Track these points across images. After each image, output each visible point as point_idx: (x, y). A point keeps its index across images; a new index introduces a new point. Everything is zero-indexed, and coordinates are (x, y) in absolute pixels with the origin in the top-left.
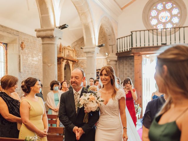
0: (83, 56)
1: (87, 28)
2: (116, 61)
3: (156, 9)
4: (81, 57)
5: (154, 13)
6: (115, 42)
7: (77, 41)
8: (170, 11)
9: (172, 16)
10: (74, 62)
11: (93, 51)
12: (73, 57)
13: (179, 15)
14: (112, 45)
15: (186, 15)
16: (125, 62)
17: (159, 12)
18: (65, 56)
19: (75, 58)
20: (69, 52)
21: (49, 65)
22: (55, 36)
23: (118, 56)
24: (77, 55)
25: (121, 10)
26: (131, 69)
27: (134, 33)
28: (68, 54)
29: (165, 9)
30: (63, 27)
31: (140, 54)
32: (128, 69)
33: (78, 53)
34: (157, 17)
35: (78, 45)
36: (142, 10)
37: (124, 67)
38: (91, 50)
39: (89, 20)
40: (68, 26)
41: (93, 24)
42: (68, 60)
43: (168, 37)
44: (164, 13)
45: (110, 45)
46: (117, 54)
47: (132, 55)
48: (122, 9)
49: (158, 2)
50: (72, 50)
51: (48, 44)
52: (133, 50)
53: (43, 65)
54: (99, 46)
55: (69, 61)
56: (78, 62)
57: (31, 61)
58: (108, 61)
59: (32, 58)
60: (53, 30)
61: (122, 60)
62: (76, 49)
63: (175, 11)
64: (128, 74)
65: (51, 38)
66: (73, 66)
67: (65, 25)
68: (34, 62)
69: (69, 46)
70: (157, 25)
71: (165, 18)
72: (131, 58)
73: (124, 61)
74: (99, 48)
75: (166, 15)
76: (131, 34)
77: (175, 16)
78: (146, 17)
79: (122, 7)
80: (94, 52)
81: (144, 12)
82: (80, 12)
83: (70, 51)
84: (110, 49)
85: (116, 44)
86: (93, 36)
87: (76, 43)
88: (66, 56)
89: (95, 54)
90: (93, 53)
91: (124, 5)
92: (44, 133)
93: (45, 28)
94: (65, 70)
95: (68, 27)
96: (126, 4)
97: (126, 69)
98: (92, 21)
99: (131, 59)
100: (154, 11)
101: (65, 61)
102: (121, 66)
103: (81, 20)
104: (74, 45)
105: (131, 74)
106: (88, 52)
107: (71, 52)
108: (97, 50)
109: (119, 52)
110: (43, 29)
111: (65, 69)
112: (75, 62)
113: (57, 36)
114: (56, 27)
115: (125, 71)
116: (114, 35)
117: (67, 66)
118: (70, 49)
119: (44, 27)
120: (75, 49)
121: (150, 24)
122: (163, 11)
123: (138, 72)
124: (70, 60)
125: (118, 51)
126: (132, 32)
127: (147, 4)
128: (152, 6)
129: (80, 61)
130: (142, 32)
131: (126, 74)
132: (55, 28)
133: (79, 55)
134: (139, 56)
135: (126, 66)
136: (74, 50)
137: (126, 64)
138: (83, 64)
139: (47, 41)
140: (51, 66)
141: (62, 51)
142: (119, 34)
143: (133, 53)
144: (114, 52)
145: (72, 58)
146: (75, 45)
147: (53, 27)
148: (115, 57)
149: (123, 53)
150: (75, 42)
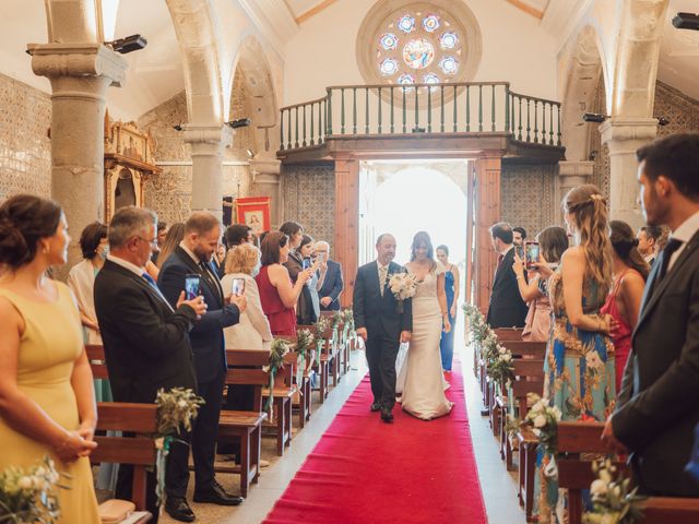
0: (174, 157)
1: (198, 66)
2: (277, 176)
3: (396, 30)
4: (167, 160)
5: (388, 42)
6: (276, 117)
7: (156, 110)
8: (435, 37)
9: (441, 54)
10: (146, 172)
11: (214, 139)
12: (144, 157)
13: (459, 52)
14: (266, 128)
15: (480, 53)
16: (303, 180)
17: (403, 38)
18: (118, 152)
19: (151, 161)
20: (131, 138)
21: (76, 170)
22: (99, 72)
23: (282, 160)
24: (158, 152)
25: (295, 24)
26: (320, 200)
27: (336, 94)
28: (128, 147)
29: (419, 31)
30: (129, 45)
31: (352, 156)
32: (310, 201)
33: (161, 147)
34: (396, 54)
35: (159, 122)
36: (357, 30)
37: (298, 194)
38: (208, 134)
39: (206, 41)
40: (145, 42)
41: (216, 52)
42: (127, 165)
43: (436, 112)
44: (418, 42)
45: (259, 127)
46: (279, 155)
47: (329, 158)
48: (297, 21)
49: (402, 10)
50: (142, 137)
51: (75, 97)
52: (333, 142)
53: (54, 170)
54: (235, 125)
55: (132, 171)
56: (157, 175)
57: (7, 160)
58: (254, 173)
59: (11, 152)
60: (93, 50)
61: (293, 175)
62: (153, 132)
63: (448, 41)
64: (310, 215)
65: (86, 77)
66: (141, 185)
67: (137, 36)
68: (18, 166)
69: (132, 123)
70: (397, 75)
71: (421, 59)
72: (321, 167)
73: (300, 177)
74: (234, 131)
75: (424, 50)
76: (326, 94)
77: (448, 53)
78: (367, 51)
79: (298, 15)
80: (219, 140)
81: (361, 36)
82: (177, 10)
83: (135, 139)
84: (261, 140)
85: (279, 124)
86: (215, 93)
87: (153, 115)
88: (121, 154)
89: (221, 149)
90: (214, 144)
91: (306, 11)
92: (82, 439)
93: (63, 43)
94: (119, 197)
95: (146, 47)
96: (310, 8)
97: (306, 201)
98: (214, 45)
99: (320, 172)
100: (391, 35)
101: (119, 168)
102: (291, 191)
103: (178, 38)
104: (147, 120)
105: (320, 215)
106: (200, 142)
107: (138, 143)
108: (227, 136)
109: (286, 148)
110: (55, 45)
111: (118, 193)
112: (151, 172)
113: (106, 73)
114: (105, 44)
115: (304, 207)
116: (273, 96)
117: (125, 185)
118: (137, 132)
119: (60, 40)
120: (149, 134)
121: (377, 73)
122: (416, 39)
123: (346, 211)
124: (135, 168)
125: (282, 147)
126: (329, 90)
127: (370, 12)
128: (383, 20)
129: (166, 170)
130: (361, 93)
131: (305, 215)
132: (102, 46)
133: (163, 154)
134: (349, 161)
135: (306, 191)
136: (146, 135)
137: (306, 186)
138: (175, 182)
139: (70, 89)
140: (83, 176)
141: (110, 135)
142: (288, 95)
143: (332, 153)
144: (270, 149)
145: (142, 160)
146: (152, 123)
147: (93, 40)
148: (275, 164)
149: (298, 151)
150: (151, 111)
